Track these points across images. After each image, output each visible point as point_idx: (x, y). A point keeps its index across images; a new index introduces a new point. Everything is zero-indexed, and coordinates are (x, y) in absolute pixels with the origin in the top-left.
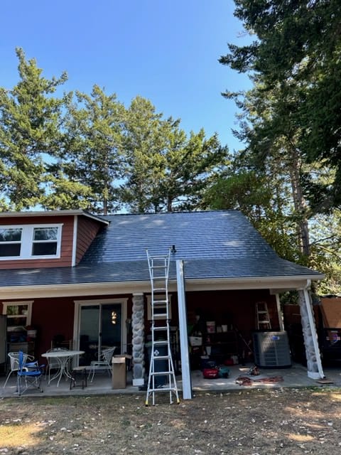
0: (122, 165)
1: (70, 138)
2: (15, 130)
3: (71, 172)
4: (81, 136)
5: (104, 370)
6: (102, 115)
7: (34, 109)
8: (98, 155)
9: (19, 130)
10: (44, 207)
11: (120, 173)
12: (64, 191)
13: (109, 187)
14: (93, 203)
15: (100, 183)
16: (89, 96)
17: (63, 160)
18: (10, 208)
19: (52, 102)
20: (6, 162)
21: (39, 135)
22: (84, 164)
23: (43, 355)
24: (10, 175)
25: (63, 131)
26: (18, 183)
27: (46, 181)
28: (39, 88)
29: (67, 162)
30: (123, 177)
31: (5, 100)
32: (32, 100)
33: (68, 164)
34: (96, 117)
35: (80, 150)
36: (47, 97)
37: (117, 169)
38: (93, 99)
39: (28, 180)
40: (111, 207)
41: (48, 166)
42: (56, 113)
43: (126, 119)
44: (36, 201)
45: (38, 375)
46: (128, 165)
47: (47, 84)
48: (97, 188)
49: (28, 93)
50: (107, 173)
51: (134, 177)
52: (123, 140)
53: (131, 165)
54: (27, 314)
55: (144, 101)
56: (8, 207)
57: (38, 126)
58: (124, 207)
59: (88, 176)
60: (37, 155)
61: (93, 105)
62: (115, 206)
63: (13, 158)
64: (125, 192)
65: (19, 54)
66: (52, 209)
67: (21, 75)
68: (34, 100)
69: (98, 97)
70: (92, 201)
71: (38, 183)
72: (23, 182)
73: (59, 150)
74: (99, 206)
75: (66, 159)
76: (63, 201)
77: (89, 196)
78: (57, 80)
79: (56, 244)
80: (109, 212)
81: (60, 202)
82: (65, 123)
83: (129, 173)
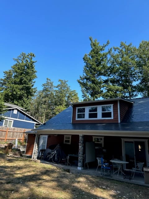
0: (137, 75)
1: (112, 67)
2: (91, 69)
3: (113, 82)
4: (116, 65)
5: (139, 173)
6: (126, 54)
7: (97, 59)
8: (125, 72)
9: (92, 69)
10: (103, 98)
11: (136, 78)
12: (111, 90)
13: (131, 86)
14: (124, 94)
15: (127, 84)
16: (119, 47)
17: (110, 77)
18: (91, 99)
19: (104, 55)
20: (88, 82)
21: (100, 69)
22: (119, 77)
23: (111, 161)
24: (90, 86)
25: (109, 65)
26: (93, 89)
27: (103, 87)
28: (99, 50)
29: (111, 78)
30: (137, 80)
31: (87, 58)
32: (96, 56)
33: (112, 79)
34: (123, 56)
35: (117, 72)
36: (102, 53)
37: (134, 77)
38: (121, 48)
39: (97, 87)
40: (133, 95)
41: (104, 81)
42: (106, 58)
43: (137, 53)
44: (100, 95)
45: (109, 169)
46: (140, 74)
47: (102, 48)
48: (125, 87)
49: (95, 53)
50: (129, 80)
51: (143, 79)
52: (136, 63)
53: (141, 74)
54: (102, 142)
55: (146, 42)
56: (90, 99)
57: (99, 65)
58: (139, 94)
59: (121, 82)
60: (99, 77)
61: (121, 51)
62: (134, 94)
63: (91, 80)
64: (139, 87)
65: (90, 39)
66: (107, 98)
67: (92, 47)
68: (97, 55)
69: (123, 47)
70: (123, 93)
71: (100, 88)
72: (95, 89)
73: (108, 73)
74: (127, 95)
75: (111, 77)
76: (111, 94)
77: (122, 91)
78: (105, 45)
79: (111, 113)
80: (132, 97)
81: (110, 95)
82: (109, 62)
83: (141, 78)
